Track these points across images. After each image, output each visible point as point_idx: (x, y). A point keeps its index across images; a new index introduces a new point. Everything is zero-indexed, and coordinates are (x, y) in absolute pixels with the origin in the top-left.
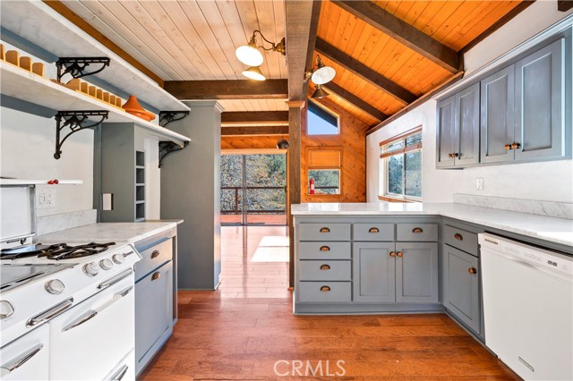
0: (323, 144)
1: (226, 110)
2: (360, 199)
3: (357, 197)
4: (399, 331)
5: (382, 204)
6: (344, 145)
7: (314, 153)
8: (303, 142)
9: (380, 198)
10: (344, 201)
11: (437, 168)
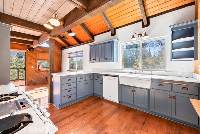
0: (45, 51)
2: (59, 71)
4: (88, 101)
5: (68, 72)
7: (40, 54)
9: (68, 71)
11: (90, 62)
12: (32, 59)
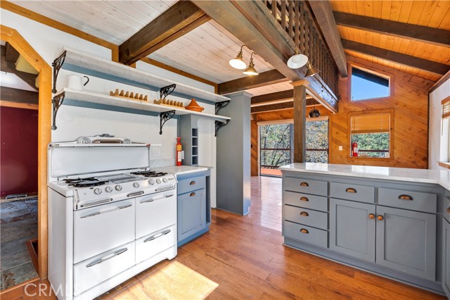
0: (368, 108)
1: (255, 95)
2: (419, 164)
3: (414, 162)
6: (396, 106)
7: (357, 118)
8: (345, 109)
9: (441, 164)
10: (394, 166)
12: (341, 132)
